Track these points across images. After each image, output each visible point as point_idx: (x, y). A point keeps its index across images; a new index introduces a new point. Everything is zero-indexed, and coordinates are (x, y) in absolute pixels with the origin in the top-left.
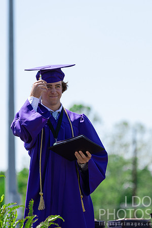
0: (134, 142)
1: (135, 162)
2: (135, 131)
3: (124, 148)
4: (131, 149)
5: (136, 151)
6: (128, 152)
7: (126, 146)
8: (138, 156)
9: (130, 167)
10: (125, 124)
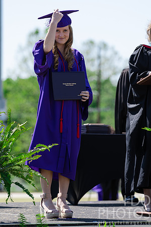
0: (99, 57)
1: (99, 75)
2: (100, 49)
3: (90, 62)
4: (96, 63)
5: (100, 65)
6: (93, 65)
7: (92, 60)
8: (102, 69)
9: (95, 78)
10: (92, 43)
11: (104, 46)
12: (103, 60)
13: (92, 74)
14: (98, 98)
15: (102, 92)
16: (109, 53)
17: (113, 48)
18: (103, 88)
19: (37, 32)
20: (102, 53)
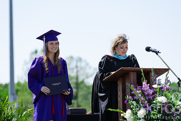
0: (77, 67)
1: (77, 78)
2: (77, 61)
3: (71, 71)
4: (75, 71)
5: (77, 72)
6: (73, 72)
7: (72, 69)
8: (79, 74)
9: (75, 81)
10: (72, 58)
11: (80, 60)
12: (79, 69)
13: (72, 78)
14: (77, 93)
15: (79, 89)
16: (83, 64)
17: (85, 61)
18: (80, 87)
19: (36, 52)
20: (79, 64)
